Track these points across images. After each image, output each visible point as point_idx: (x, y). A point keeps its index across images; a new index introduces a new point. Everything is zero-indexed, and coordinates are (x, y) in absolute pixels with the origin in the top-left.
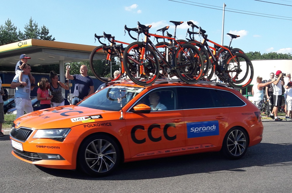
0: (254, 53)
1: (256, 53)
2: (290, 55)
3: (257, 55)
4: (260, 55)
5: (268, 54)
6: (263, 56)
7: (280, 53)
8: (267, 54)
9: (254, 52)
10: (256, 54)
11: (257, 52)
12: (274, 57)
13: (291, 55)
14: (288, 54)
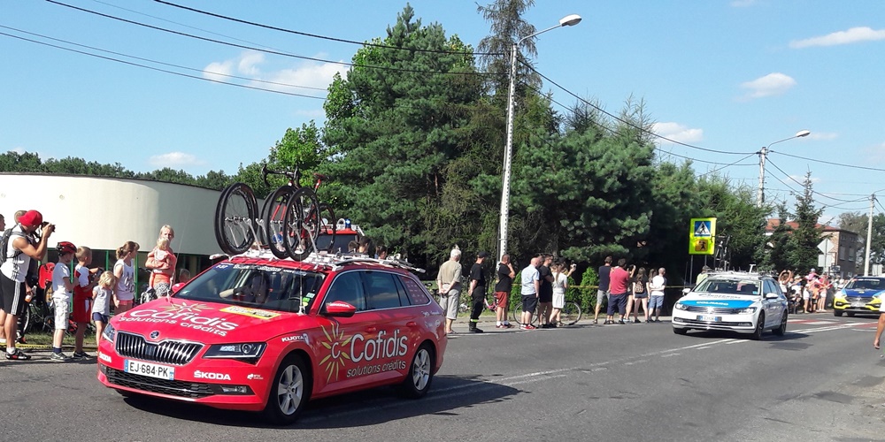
0: (20, 158)
1: (28, 156)
2: (120, 169)
3: (31, 163)
4: (40, 163)
5: (59, 161)
6: (47, 168)
7: (93, 162)
8: (56, 161)
9: (21, 153)
10: (26, 160)
11: (30, 153)
12: (77, 173)
13: (123, 168)
14: (115, 165)
